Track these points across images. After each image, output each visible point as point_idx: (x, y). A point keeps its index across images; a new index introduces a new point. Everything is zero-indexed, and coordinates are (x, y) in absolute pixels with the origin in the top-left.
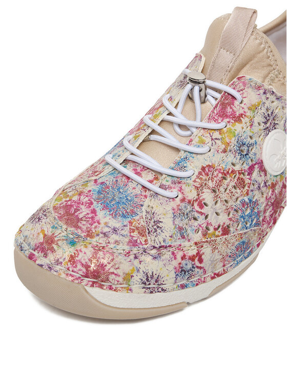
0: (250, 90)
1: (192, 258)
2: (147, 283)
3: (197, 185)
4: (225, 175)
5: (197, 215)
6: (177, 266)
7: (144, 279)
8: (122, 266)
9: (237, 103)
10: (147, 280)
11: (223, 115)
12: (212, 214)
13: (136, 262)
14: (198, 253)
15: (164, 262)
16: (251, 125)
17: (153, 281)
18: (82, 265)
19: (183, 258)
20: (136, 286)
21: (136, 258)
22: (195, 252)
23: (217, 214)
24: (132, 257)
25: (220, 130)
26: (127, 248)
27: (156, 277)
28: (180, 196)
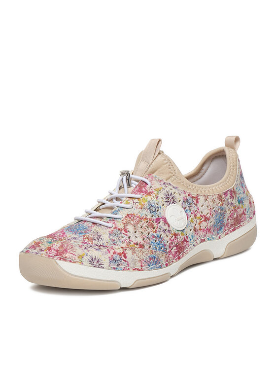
0: (155, 182)
1: (120, 254)
2: (92, 262)
3: (124, 222)
4: (141, 219)
5: (123, 235)
6: (111, 257)
7: (90, 260)
8: (77, 251)
9: (148, 186)
10: (92, 260)
11: (140, 191)
12: (133, 236)
13: (86, 251)
14: (123, 253)
15: (103, 253)
16: (157, 198)
17: (96, 261)
18: (55, 250)
19: (114, 253)
20: (86, 262)
21: (86, 248)
22: (121, 252)
23: (136, 237)
24: (83, 248)
25: (138, 198)
26: (81, 244)
27: (97, 259)
28: (114, 226)
